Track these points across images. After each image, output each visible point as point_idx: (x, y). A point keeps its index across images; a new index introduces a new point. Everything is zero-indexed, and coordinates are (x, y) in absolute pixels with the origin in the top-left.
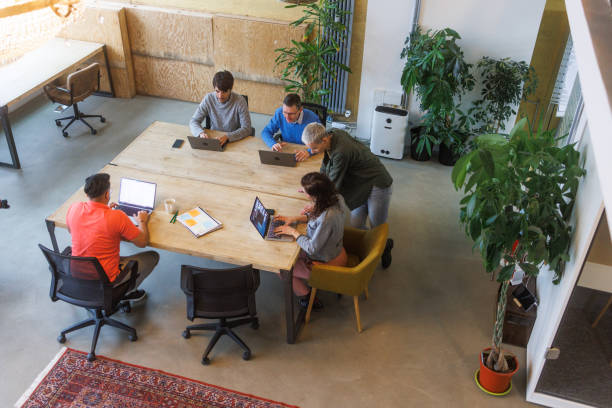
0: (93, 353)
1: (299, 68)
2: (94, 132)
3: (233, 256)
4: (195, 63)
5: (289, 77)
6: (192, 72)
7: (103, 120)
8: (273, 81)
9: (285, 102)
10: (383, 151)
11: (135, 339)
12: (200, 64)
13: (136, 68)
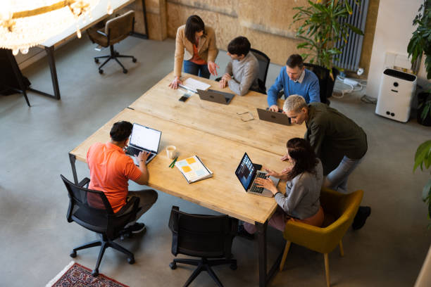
0: (97, 270)
1: (312, 28)
2: (125, 71)
4: (221, 13)
5: (303, 35)
6: (217, 21)
7: (135, 61)
8: (291, 35)
9: (287, 64)
10: (388, 113)
11: (133, 262)
12: (225, 14)
13: (169, 13)
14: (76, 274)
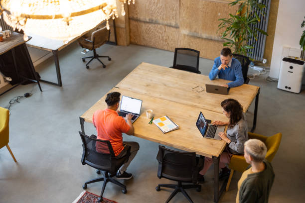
0: (101, 197)
1: (233, 32)
2: (104, 67)
3: (184, 146)
4: (167, 25)
5: (227, 37)
6: (165, 31)
7: (110, 59)
8: (216, 38)
10: (286, 87)
11: (126, 192)
12: (170, 26)
13: (131, 26)
14: (88, 198)
